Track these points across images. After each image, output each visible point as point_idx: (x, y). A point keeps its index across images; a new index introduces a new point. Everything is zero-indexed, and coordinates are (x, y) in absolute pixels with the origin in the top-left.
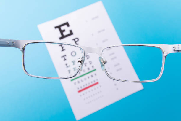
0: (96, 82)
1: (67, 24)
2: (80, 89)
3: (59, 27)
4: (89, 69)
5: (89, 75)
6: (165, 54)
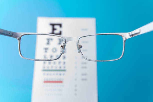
4: (60, 67)
5: (59, 72)
6: (124, 39)
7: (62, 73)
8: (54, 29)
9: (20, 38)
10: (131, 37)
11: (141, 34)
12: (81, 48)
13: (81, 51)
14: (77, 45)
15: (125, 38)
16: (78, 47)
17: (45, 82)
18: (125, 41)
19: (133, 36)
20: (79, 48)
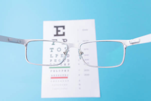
0: (66, 76)
1: (64, 27)
2: (53, 76)
3: (57, 27)
5: (64, 69)
6: (125, 47)
7: (67, 69)
8: (58, 31)
9: (27, 45)
10: (132, 45)
11: (140, 43)
12: (83, 54)
13: (82, 57)
14: (79, 51)
15: (126, 45)
16: (79, 53)
17: (52, 78)
18: (125, 48)
19: (134, 44)
20: (81, 54)
